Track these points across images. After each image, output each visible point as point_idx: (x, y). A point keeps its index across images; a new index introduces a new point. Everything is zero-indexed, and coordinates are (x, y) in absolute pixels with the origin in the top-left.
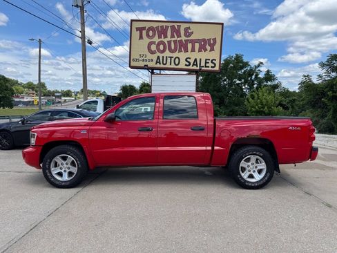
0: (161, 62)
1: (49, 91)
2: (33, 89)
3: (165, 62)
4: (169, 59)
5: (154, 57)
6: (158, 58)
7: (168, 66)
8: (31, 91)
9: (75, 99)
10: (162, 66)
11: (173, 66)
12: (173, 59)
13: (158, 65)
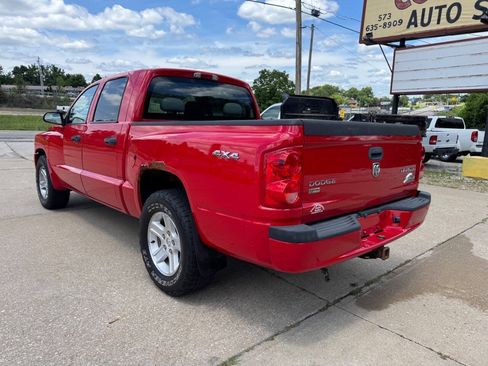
0: (419, 22)
1: (375, 100)
2: (355, 97)
3: (426, 21)
4: (436, 12)
5: (406, 14)
6: (414, 13)
7: (434, 26)
8: (353, 101)
9: (412, 109)
10: (420, 29)
11: (445, 25)
12: (444, 11)
13: (413, 30)
